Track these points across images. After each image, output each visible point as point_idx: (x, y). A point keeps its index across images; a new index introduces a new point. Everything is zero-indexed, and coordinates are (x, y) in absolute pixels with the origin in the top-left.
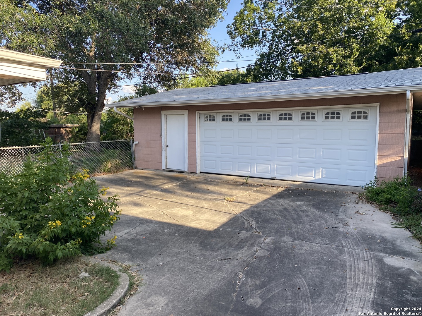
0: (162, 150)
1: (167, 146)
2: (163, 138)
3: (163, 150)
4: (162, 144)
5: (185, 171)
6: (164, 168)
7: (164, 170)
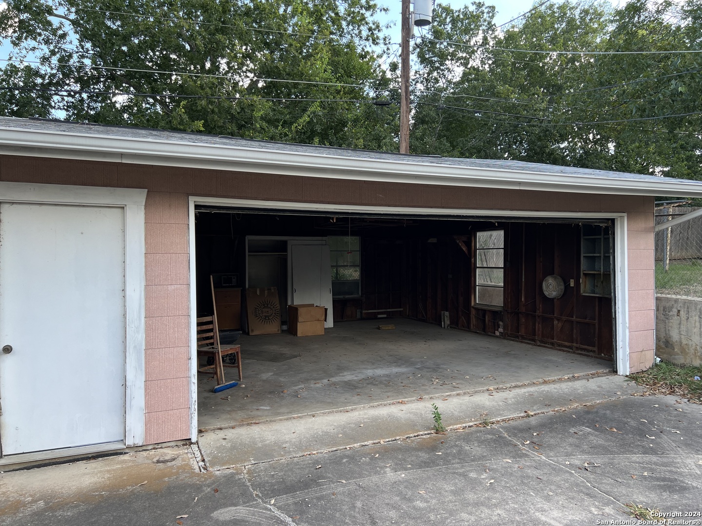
1: (6, 350)
5: (128, 443)
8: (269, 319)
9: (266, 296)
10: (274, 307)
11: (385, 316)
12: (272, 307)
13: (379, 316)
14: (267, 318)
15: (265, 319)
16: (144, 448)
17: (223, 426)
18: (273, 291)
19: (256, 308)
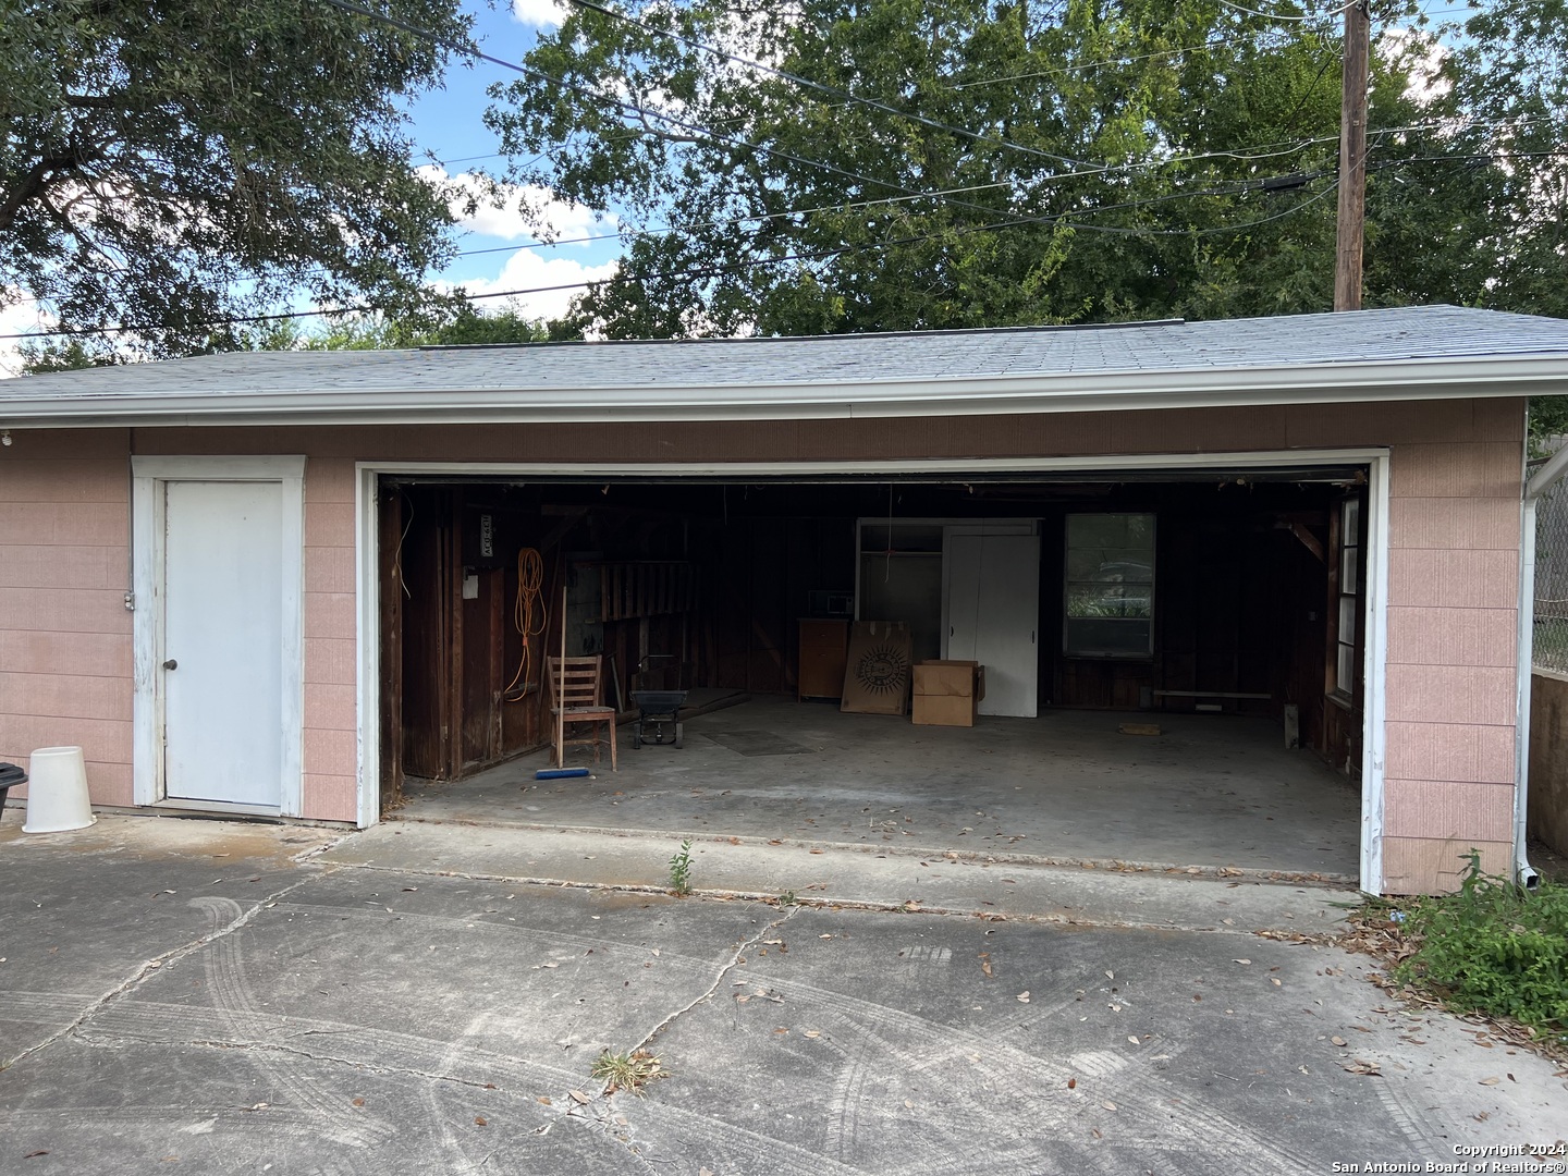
0: (133, 690)
1: (171, 665)
2: (138, 618)
3: (143, 688)
4: (138, 651)
5: (285, 810)
6: (146, 793)
7: (145, 810)
8: (883, 684)
9: (886, 638)
10: (896, 662)
11: (1218, 708)
12: (893, 661)
13: (1200, 707)
14: (879, 682)
15: (875, 683)
16: (305, 823)
17: (426, 818)
18: (901, 628)
19: (862, 661)
